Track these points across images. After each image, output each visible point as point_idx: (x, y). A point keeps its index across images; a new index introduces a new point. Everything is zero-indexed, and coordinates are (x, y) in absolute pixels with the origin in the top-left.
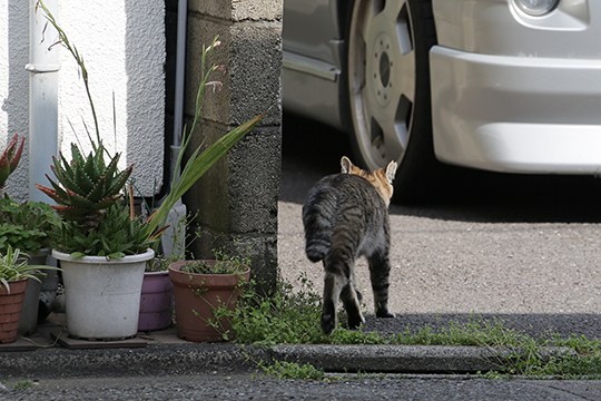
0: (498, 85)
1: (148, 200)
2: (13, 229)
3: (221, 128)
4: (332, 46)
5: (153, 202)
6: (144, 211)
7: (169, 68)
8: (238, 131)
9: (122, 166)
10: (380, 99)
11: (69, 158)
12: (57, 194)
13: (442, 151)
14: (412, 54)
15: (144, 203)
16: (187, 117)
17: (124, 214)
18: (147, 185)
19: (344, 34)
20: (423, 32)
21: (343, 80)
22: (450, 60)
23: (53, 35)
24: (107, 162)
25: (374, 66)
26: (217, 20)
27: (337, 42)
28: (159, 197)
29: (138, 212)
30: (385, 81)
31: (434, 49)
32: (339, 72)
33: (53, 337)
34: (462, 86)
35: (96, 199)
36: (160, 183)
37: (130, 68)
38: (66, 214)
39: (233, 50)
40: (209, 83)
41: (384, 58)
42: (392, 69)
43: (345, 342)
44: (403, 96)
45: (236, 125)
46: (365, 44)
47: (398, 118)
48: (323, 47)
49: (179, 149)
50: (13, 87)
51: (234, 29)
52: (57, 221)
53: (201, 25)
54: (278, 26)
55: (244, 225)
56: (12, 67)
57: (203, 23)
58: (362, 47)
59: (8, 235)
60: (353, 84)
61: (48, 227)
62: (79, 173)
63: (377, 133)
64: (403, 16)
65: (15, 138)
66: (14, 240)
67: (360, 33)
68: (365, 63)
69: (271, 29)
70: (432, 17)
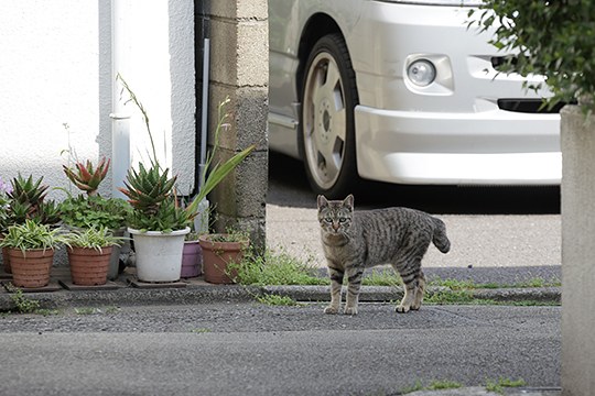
0: (398, 129)
1: (186, 197)
2: (103, 215)
3: (231, 152)
4: (292, 107)
5: (189, 199)
6: (183, 204)
7: (198, 116)
8: (241, 154)
9: (170, 177)
10: (324, 139)
11: (138, 172)
12: (131, 194)
13: (363, 171)
14: (344, 111)
15: (183, 200)
16: (209, 146)
17: (171, 206)
18: (185, 187)
19: (300, 99)
20: (351, 97)
21: (300, 128)
22: (367, 115)
23: (127, 95)
24: (161, 174)
25: (319, 118)
26: (228, 86)
27: (296, 104)
28: (192, 196)
29: (180, 205)
30: (327, 128)
31: (357, 107)
32: (297, 123)
33: (128, 282)
34: (375, 131)
35: (154, 196)
36: (193, 187)
37: (173, 116)
38: (136, 206)
39: (237, 105)
40: (222, 126)
41: (326, 114)
42: (331, 121)
43: (308, 284)
44: (338, 137)
45: (240, 151)
46: (313, 105)
47: (335, 151)
48: (286, 108)
49: (204, 167)
50: (102, 128)
51: (238, 92)
52: (130, 210)
53: (217, 89)
54: (266, 90)
55: (245, 213)
56: (101, 116)
57: (219, 88)
58: (312, 107)
59: (101, 218)
60: (306, 130)
61: (125, 214)
62: (144, 180)
63: (322, 160)
64: (338, 87)
65: (104, 159)
66: (104, 221)
67: (310, 99)
68: (313, 117)
69: (261, 91)
70: (356, 88)
